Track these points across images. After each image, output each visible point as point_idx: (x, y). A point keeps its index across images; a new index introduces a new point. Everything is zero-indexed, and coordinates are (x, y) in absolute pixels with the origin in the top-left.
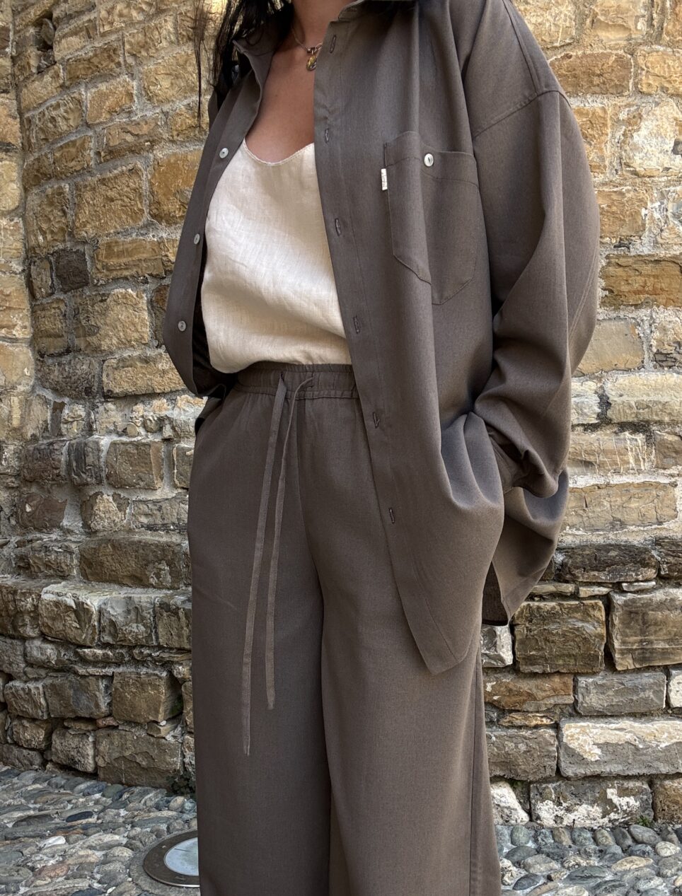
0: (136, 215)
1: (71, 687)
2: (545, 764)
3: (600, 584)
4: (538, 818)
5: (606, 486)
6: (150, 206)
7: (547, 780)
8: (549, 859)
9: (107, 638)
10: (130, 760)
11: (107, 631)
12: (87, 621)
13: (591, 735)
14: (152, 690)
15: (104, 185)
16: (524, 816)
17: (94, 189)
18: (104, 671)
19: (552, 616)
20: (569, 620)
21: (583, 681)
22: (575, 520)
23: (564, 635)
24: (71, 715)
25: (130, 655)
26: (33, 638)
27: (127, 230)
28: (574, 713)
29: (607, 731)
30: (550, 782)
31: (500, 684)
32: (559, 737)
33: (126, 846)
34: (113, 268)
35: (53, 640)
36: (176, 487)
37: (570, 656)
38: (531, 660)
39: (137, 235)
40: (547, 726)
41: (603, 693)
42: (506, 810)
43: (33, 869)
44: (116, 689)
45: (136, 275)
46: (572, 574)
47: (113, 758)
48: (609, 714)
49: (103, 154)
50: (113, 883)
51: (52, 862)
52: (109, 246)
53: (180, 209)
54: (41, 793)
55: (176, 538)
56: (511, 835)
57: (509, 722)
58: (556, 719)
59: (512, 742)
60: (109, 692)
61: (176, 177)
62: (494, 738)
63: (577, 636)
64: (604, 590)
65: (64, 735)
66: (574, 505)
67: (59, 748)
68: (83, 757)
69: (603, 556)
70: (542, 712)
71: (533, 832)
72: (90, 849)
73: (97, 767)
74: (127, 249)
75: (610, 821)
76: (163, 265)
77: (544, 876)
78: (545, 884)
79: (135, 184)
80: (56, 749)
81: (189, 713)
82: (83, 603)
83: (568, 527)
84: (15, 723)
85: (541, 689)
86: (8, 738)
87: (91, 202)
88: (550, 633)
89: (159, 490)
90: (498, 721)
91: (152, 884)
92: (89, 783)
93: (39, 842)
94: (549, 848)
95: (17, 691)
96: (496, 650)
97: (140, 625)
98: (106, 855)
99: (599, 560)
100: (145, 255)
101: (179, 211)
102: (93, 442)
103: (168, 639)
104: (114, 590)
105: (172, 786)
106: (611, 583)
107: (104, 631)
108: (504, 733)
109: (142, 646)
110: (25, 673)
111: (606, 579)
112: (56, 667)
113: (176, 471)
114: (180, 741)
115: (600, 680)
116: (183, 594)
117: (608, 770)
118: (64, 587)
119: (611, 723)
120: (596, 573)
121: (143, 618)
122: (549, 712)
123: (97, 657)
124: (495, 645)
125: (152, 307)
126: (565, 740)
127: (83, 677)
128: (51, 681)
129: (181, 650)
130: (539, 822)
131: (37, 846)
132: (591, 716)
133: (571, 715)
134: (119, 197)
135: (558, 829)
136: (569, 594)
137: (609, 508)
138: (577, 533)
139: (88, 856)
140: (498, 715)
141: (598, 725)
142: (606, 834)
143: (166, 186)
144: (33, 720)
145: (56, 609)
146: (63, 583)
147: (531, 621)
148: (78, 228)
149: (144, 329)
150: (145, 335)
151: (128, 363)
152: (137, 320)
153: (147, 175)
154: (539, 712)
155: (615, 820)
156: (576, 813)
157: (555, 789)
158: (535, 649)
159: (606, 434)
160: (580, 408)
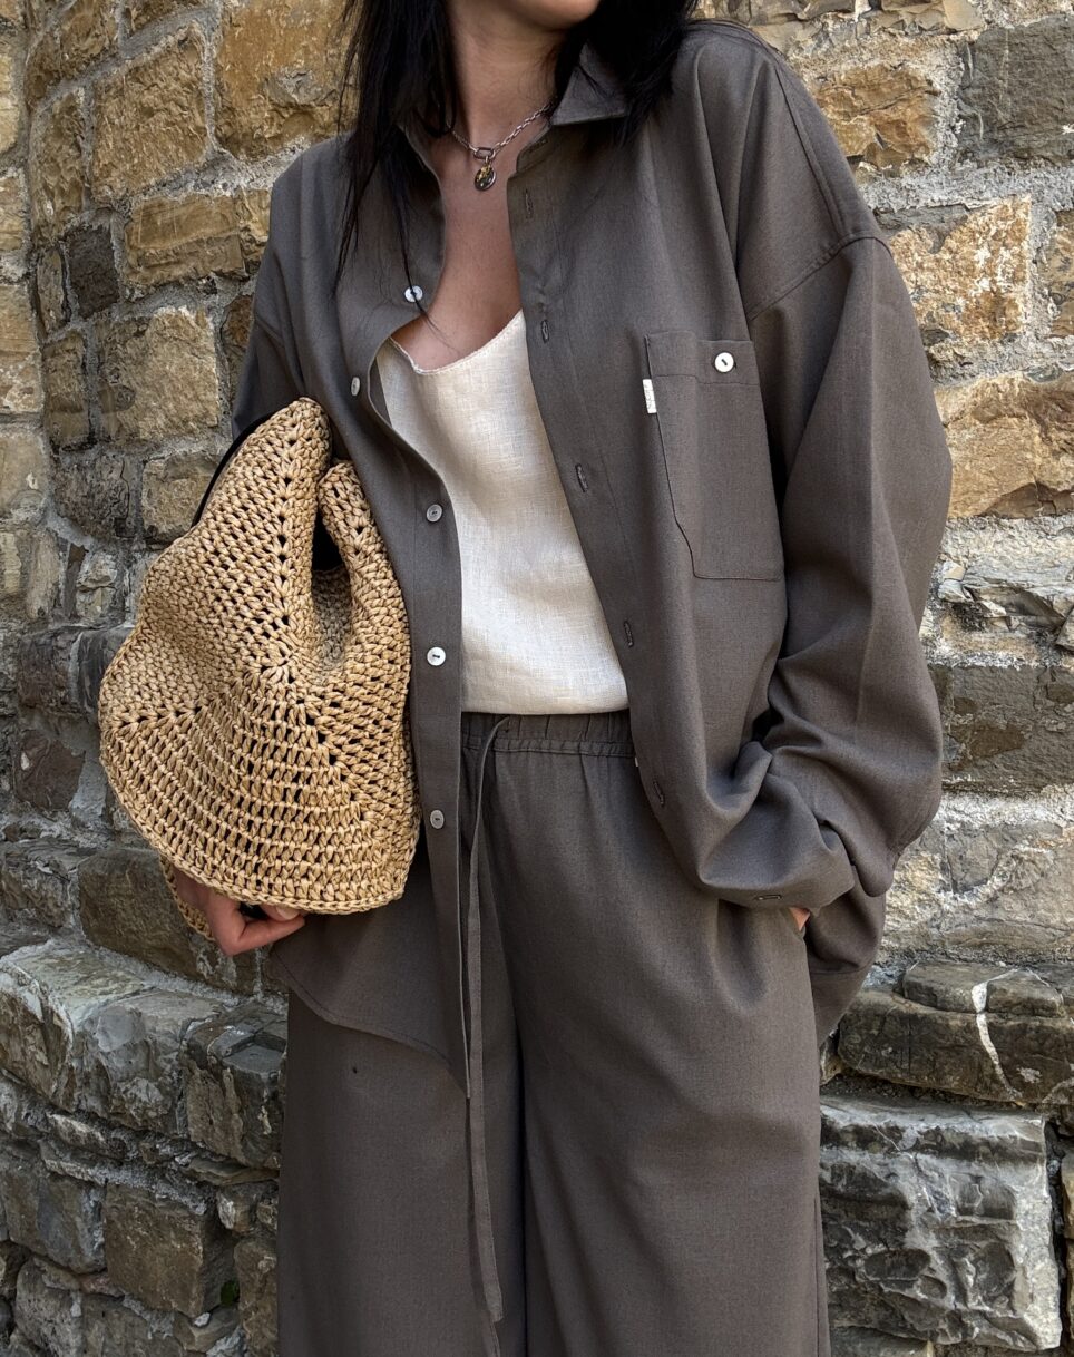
0: (191, 141)
6: (216, 118)
12: (59, 1053)
15: (138, 81)
17: (120, 92)
24: (40, 1250)
27: (179, 176)
34: (156, 262)
35: (10, 1076)
39: (196, 186)
45: (193, 277)
49: (134, 13)
52: (148, 214)
53: (272, 118)
61: (263, 47)
67: (26, 1310)
74: (178, 219)
76: (242, 249)
79: (190, 72)
87: (116, 121)
96: (1010, 1309)
97: (152, 1086)
100: (207, 231)
101: (272, 125)
112: (15, 1136)
124: (1007, 1291)
125: (224, 345)
134: (161, 106)
143: (245, 71)
148: (97, 179)
149: (210, 396)
150: (212, 409)
151: (182, 469)
152: (196, 375)
153: (210, 50)
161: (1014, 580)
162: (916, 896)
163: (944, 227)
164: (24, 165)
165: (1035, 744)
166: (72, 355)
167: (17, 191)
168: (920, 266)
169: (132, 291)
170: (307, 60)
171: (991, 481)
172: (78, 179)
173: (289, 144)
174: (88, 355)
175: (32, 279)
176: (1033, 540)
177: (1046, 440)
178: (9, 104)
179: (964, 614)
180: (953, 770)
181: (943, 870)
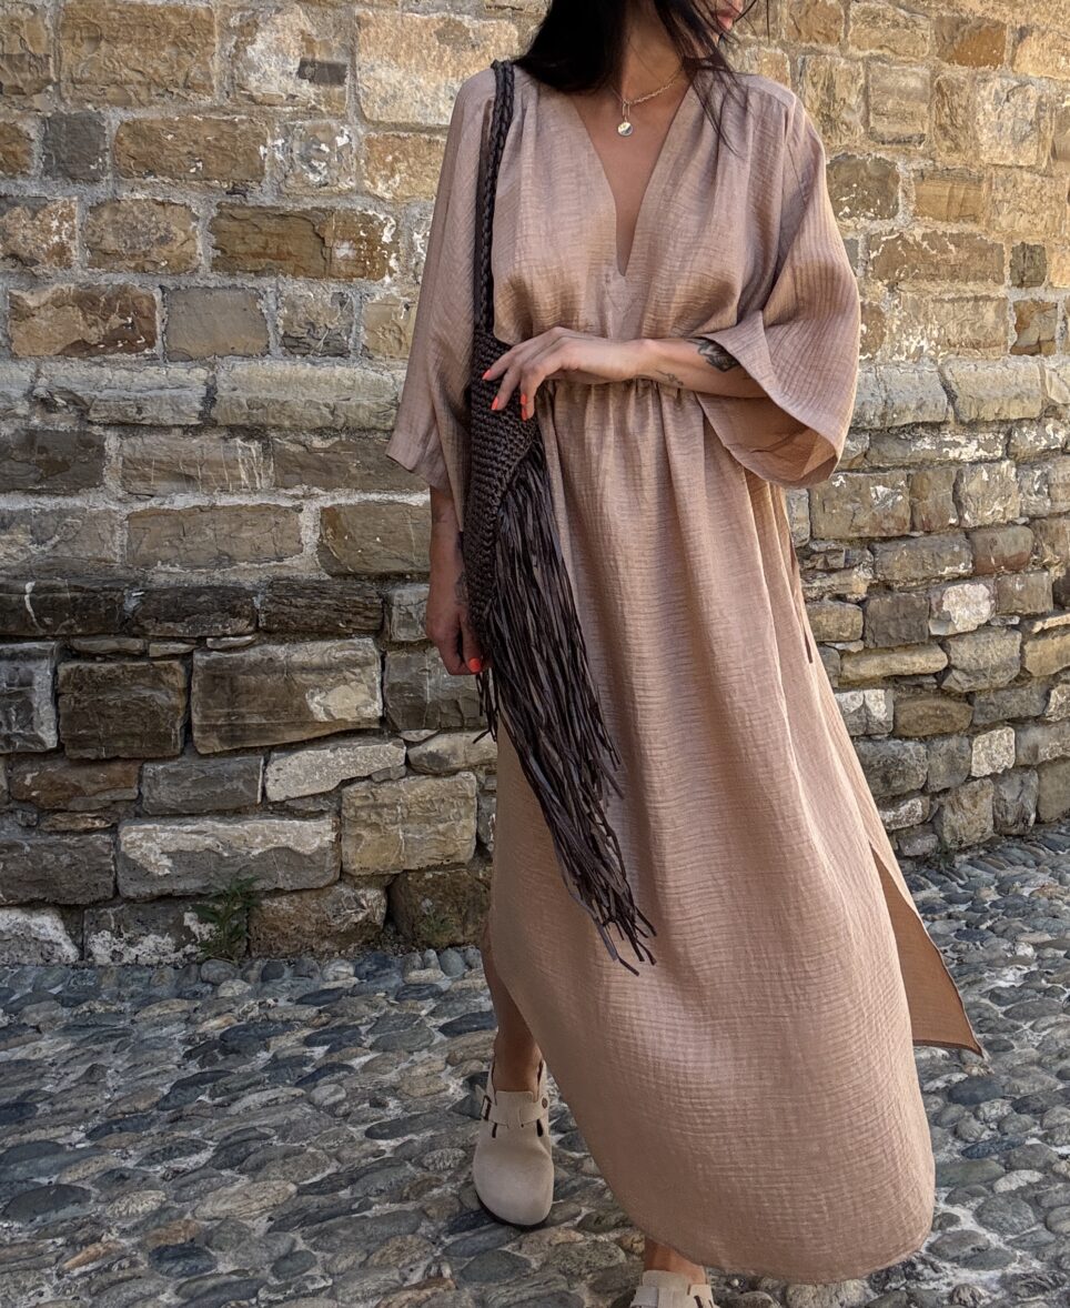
3: (182, 640)
5: (211, 508)
13: (158, 841)
16: (71, 952)
19: (110, 682)
20: (133, 688)
21: (150, 769)
22: (169, 553)
23: (124, 708)
29: (180, 835)
31: (42, 775)
32: (116, 845)
37: (133, 735)
40: (100, 830)
41: (177, 785)
42: (46, 946)
46: (141, 626)
57: (51, 826)
58: (114, 820)
59: (53, 853)
63: (143, 709)
64: (183, 647)
66: (170, 532)
69: (187, 602)
83: (161, 562)
85: (93, 781)
88: (105, 704)
99: (179, 607)
106: (191, 638)
108: (43, 841)
111: (185, 633)
115: (172, 766)
117: (183, 887)
120: (171, 625)
126: (123, 849)
132: (159, 816)
133: (138, 815)
136: (135, 653)
137: (213, 538)
138: (173, 570)
141: (168, 828)
147: (80, 689)
154: (91, 812)
155: (192, 954)
156: (140, 946)
157: (115, 915)
158: (86, 728)
159: (212, 440)
160: (175, 403)
161: (69, 387)
162: (19, 547)
163: (36, 208)
165: (75, 468)
168: (25, 226)
171: (61, 339)
176: (81, 368)
177: (85, 318)
179: (47, 404)
180: (38, 482)
181: (32, 533)
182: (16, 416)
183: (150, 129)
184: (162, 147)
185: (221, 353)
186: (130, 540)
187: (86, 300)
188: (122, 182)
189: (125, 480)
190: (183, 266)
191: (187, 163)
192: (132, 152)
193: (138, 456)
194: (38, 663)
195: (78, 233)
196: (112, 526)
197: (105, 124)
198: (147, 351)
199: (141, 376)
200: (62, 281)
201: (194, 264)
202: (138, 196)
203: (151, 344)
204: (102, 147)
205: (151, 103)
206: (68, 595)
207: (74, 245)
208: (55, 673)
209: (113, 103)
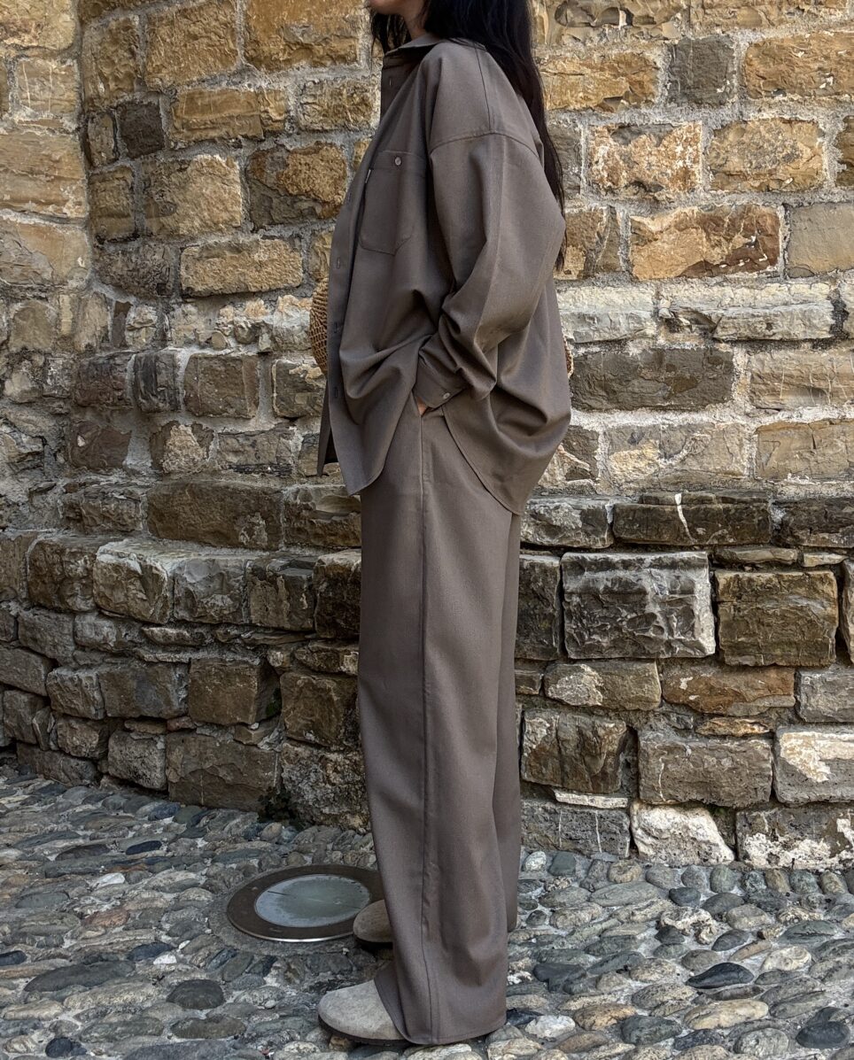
0: (226, 58)
1: (133, 677)
2: (756, 786)
3: (831, 550)
4: (747, 856)
5: (841, 421)
6: (245, 46)
7: (758, 806)
8: (760, 911)
9: (183, 614)
10: (211, 774)
11: (182, 605)
12: (156, 591)
13: (817, 748)
14: (241, 682)
15: (186, 17)
16: (727, 854)
17: (172, 23)
18: (178, 656)
19: (768, 591)
20: (790, 597)
21: (807, 677)
22: (800, 465)
23: (783, 617)
24: (134, 714)
25: (212, 636)
26: (85, 612)
27: (215, 77)
28: (795, 719)
29: (838, 743)
30: (762, 810)
31: (698, 680)
32: (774, 750)
33: (204, 887)
34: (196, 127)
35: (111, 615)
36: (275, 416)
37: (790, 643)
38: (738, 648)
39: (228, 84)
40: (759, 736)
41: (834, 694)
42: (704, 846)
43: (81, 916)
44: (194, 681)
45: (225, 137)
46: (794, 537)
47: (189, 771)
48: (841, 721)
50: (186, 935)
51: (107, 907)
52: (191, 98)
53: (285, 50)
54: (94, 815)
55: (274, 484)
56: (711, 879)
57: (709, 730)
58: (771, 727)
59: (714, 756)
60: (185, 684)
61: (280, 8)
62: (689, 751)
63: (800, 618)
64: (836, 558)
65: (124, 740)
66: (798, 445)
67: (118, 757)
68: (149, 770)
69: (835, 513)
70: (753, 717)
71: (739, 875)
72: (157, 890)
73: (167, 783)
74: (215, 102)
75: (840, 861)
76: (261, 121)
77: (753, 933)
78: (754, 943)
79: (226, 15)
80: (114, 759)
81: (288, 712)
82: (151, 567)
83: (790, 474)
84: (60, 723)
85: (752, 687)
86: (51, 743)
87: (168, 40)
88: (764, 613)
89: (253, 420)
90: (695, 728)
91: (236, 936)
92: (156, 804)
93: (90, 880)
94: (759, 895)
95: (63, 681)
96: (693, 636)
97: (225, 597)
98: (177, 899)
99: (831, 518)
100: (238, 111)
101: (285, 53)
102: (168, 355)
103: (263, 617)
104: (193, 550)
105: (267, 808)
106: (845, 549)
107: (179, 604)
108: (704, 745)
109: (229, 624)
110: (74, 658)
111: (840, 543)
112: (115, 650)
113: (275, 395)
114: (277, 749)
115: (829, 675)
116: (283, 557)
117: (839, 794)
118: (127, 545)
119: (843, 733)
120: (826, 536)
121: (230, 588)
122: (761, 717)
123: (169, 638)
124: (692, 628)
125: (247, 179)
126: (782, 754)
127: (150, 664)
128: (108, 669)
129: (279, 630)
130: (747, 861)
131: (87, 885)
132: (817, 723)
133: (791, 722)
134: (204, 34)
135: (772, 871)
136: (790, 563)
137: (844, 451)
138: (801, 482)
139: (154, 900)
140: (695, 721)
141: (826, 736)
142: (836, 878)
143: (267, 20)
144: (85, 719)
145: (115, 575)
146: (126, 540)
147: (739, 598)
148: (149, 73)
149: (236, 208)
150: (237, 216)
151: (213, 252)
152: (226, 196)
153: (241, 6)
154: (747, 717)
155: (849, 860)
156: (796, 850)
157: (769, 818)
158: (745, 635)
159: (841, 353)
160: (806, 319)
161: (694, 307)
162: (647, 462)
163: (662, 134)
164: (78, 58)
165: (703, 385)
166: (122, 182)
167: (73, 73)
168: (650, 153)
169: (176, 143)
170: (309, 19)
171: (683, 260)
172: (132, 72)
173: (296, 65)
174: (136, 182)
175: (82, 130)
176: (702, 288)
177: (709, 239)
178: (68, 18)
179: (671, 324)
180: (665, 399)
181: (660, 448)
182: (645, 336)
183: (780, 48)
184: (791, 64)
185: (844, 268)
186: (759, 453)
187: (711, 222)
188: (750, 102)
189: (753, 395)
190: (809, 184)
191: (817, 79)
192: (761, 73)
193: (767, 370)
194: (698, 572)
195: (702, 157)
196: (740, 440)
197: (733, 47)
198: (769, 269)
199: (763, 293)
200: (685, 204)
201: (821, 179)
202: (766, 115)
203: (773, 262)
204: (730, 70)
205: (781, 22)
206: (721, 506)
207: (697, 168)
208: (714, 581)
209: (744, 25)
